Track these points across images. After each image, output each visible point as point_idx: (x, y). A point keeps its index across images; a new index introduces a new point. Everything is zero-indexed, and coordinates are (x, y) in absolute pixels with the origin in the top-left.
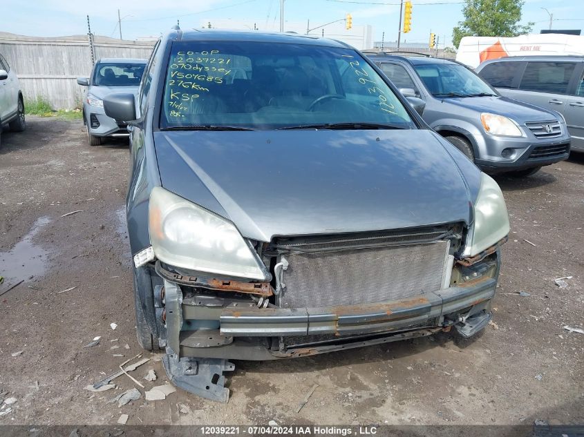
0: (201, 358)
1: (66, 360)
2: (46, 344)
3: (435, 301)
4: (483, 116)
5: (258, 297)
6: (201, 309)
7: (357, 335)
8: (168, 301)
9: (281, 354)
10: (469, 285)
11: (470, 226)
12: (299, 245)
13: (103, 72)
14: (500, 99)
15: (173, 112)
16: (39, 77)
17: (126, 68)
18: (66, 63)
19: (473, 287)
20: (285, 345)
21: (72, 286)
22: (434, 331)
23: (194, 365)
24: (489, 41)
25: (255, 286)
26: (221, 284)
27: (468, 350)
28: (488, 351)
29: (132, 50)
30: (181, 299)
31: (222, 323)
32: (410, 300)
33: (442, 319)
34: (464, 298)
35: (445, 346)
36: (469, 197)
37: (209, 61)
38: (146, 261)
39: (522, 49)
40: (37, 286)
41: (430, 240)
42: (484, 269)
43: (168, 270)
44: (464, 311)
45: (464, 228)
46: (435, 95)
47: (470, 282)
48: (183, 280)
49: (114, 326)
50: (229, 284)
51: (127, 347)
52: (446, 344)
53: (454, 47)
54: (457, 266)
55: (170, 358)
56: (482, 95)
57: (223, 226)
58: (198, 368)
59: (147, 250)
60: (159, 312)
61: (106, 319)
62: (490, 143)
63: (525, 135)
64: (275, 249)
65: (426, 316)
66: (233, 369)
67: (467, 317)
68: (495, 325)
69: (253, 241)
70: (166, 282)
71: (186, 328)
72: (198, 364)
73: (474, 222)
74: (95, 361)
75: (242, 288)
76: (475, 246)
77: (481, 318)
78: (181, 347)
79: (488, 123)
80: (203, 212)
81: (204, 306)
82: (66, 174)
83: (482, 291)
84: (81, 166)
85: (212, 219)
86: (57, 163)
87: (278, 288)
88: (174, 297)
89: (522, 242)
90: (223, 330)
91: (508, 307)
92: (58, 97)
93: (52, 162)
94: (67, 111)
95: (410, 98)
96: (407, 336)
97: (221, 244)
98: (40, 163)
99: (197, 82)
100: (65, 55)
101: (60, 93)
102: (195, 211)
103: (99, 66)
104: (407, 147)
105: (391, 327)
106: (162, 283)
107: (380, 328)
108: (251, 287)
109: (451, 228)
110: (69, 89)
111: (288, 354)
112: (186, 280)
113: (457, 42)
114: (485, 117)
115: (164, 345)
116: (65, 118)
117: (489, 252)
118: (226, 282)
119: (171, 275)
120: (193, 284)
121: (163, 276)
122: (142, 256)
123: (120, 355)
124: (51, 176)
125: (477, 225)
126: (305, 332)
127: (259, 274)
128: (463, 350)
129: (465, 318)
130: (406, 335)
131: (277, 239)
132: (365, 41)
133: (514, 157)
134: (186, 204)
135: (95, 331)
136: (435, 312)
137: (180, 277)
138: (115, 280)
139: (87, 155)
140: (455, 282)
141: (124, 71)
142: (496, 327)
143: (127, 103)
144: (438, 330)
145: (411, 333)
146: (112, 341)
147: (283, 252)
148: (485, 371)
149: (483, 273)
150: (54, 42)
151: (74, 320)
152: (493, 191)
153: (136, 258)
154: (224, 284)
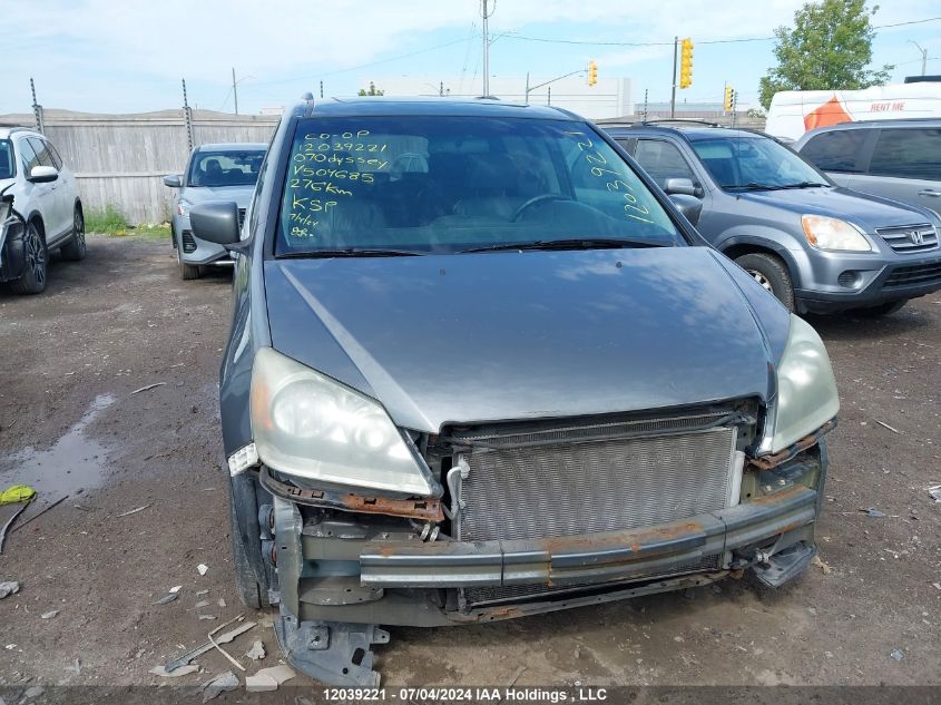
0: (336, 623)
1: (125, 625)
2: (97, 599)
3: (714, 527)
4: (805, 220)
5: (422, 523)
6: (332, 544)
7: (585, 585)
8: (279, 530)
9: (463, 617)
10: (772, 501)
11: (771, 402)
12: (486, 437)
13: (204, 167)
14: (835, 191)
15: (296, 230)
16: (107, 175)
17: (239, 159)
18: (150, 153)
19: (781, 503)
20: (468, 602)
21: (141, 504)
22: (716, 577)
23: (324, 633)
24: (818, 98)
25: (417, 506)
26: (361, 502)
27: (778, 608)
28: (812, 611)
29: (250, 129)
30: (300, 527)
31: (363, 566)
32: (673, 526)
33: (728, 557)
34: (761, 521)
35: (739, 602)
36: (768, 357)
37: (354, 148)
38: (245, 466)
39: (875, 108)
40: (88, 504)
41: (702, 427)
42: (798, 473)
43: (278, 480)
44: (766, 544)
45: (760, 406)
46: (728, 188)
47: (773, 495)
48: (301, 497)
49: (203, 569)
50: (374, 502)
51: (222, 603)
52: (741, 598)
53: (763, 109)
54: (749, 468)
55: (287, 622)
56: (804, 186)
57: (366, 409)
58: (330, 639)
59: (247, 448)
60: (267, 547)
61: (191, 557)
62: (818, 263)
63: (876, 249)
64: (449, 444)
65: (698, 553)
66: (387, 640)
67: (771, 554)
68: (825, 566)
69: (412, 431)
70: (276, 499)
71: (310, 573)
72: (330, 631)
73: (777, 396)
74: (171, 625)
75: (394, 509)
76: (779, 436)
77: (798, 555)
78: (301, 604)
79: (814, 231)
80: (335, 386)
81: (335, 538)
82: (143, 325)
83: (792, 510)
84: (166, 313)
85: (350, 398)
86: (131, 309)
87: (454, 508)
88: (288, 524)
89: (876, 425)
90: (365, 578)
91: (848, 534)
92: (138, 205)
93: (123, 307)
94: (150, 226)
95: (675, 195)
96: (671, 585)
97: (363, 436)
98: (104, 310)
99: (335, 181)
100: (148, 142)
101: (140, 200)
102: (323, 386)
103: (198, 156)
104: (682, 278)
105: (640, 571)
106: (271, 502)
107: (621, 572)
108: (410, 507)
109: (739, 407)
110: (154, 193)
111: (473, 617)
112: (307, 496)
113: (766, 100)
114: (809, 221)
115: (277, 601)
116: (145, 236)
117: (804, 446)
118: (368, 499)
119: (284, 489)
120: (317, 502)
121: (272, 490)
122: (239, 458)
123: (211, 618)
124: (121, 330)
125: (782, 400)
126: (497, 581)
127: (421, 485)
128: (770, 609)
129: (766, 556)
130: (669, 583)
131: (450, 429)
132: (620, 103)
133: (859, 285)
134: (308, 374)
135: (172, 578)
136: (714, 546)
137: (297, 491)
138: (209, 494)
139: (177, 295)
140: (749, 495)
141: (236, 163)
142: (827, 569)
143: (226, 216)
144: (723, 574)
145: (678, 580)
146: (198, 593)
147: (461, 449)
148: (806, 645)
149: (796, 480)
150: (130, 121)
151: (141, 560)
152: (808, 345)
153: (231, 460)
154: (366, 502)
